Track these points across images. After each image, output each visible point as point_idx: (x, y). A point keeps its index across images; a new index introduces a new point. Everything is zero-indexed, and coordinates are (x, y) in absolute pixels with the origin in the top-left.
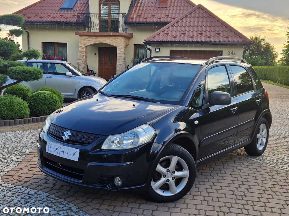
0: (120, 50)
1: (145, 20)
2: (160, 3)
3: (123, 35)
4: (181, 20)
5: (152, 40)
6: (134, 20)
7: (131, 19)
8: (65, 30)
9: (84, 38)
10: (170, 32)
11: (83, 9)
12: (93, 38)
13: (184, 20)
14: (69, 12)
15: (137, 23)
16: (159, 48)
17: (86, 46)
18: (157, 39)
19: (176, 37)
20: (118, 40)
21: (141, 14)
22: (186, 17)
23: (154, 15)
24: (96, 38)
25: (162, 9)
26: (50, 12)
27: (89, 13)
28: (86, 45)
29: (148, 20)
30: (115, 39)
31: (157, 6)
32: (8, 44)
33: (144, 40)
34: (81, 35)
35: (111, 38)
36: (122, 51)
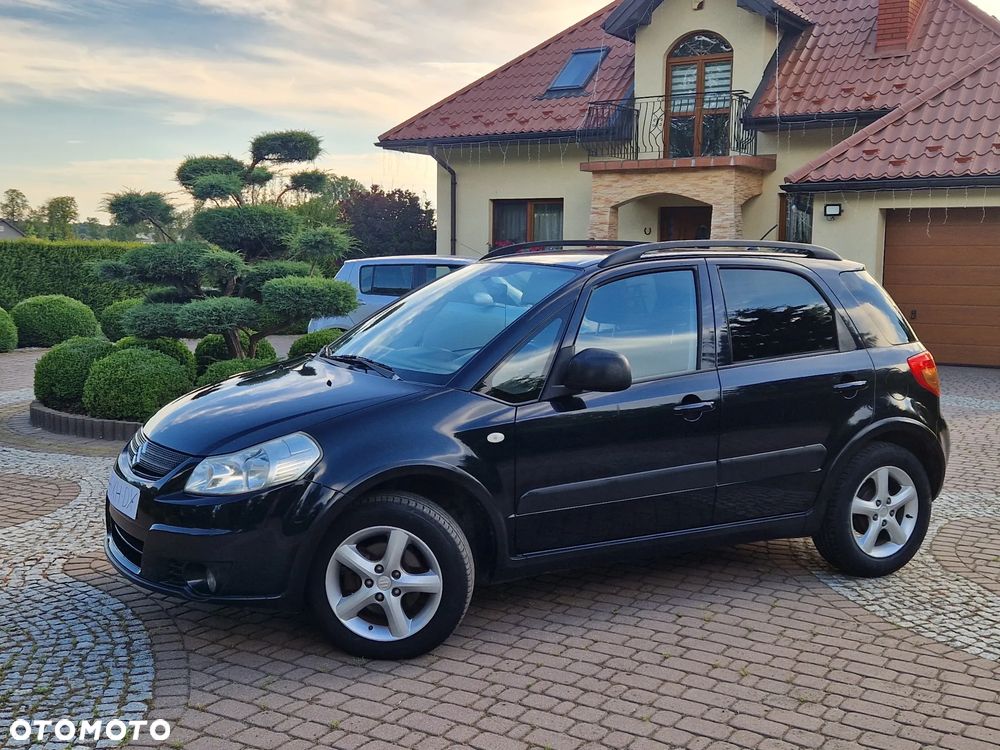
0: (723, 214)
1: (814, 109)
2: (880, 44)
3: (732, 164)
4: (933, 99)
5: (814, 176)
6: (776, 112)
7: (767, 106)
8: (552, 156)
9: (608, 179)
10: (882, 147)
11: (617, 86)
12: (637, 178)
13: (947, 98)
14: (572, 100)
15: (784, 119)
16: (840, 205)
17: (612, 207)
18: (829, 174)
19: (904, 161)
20: (715, 181)
21: (805, 86)
22: (956, 86)
23: (850, 86)
24: (644, 177)
25: (885, 63)
26: (516, 103)
27: (632, 99)
28: (612, 204)
29: (825, 108)
30: (705, 178)
31: (869, 53)
32: (270, 215)
33: (786, 180)
34: (598, 173)
35: (693, 178)
36: (727, 219)
